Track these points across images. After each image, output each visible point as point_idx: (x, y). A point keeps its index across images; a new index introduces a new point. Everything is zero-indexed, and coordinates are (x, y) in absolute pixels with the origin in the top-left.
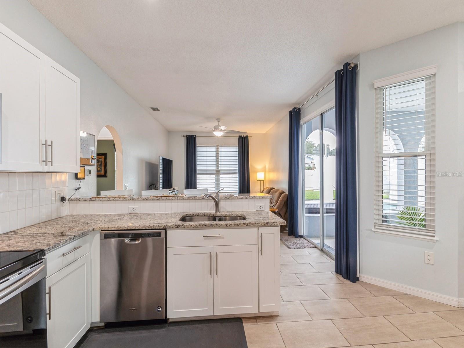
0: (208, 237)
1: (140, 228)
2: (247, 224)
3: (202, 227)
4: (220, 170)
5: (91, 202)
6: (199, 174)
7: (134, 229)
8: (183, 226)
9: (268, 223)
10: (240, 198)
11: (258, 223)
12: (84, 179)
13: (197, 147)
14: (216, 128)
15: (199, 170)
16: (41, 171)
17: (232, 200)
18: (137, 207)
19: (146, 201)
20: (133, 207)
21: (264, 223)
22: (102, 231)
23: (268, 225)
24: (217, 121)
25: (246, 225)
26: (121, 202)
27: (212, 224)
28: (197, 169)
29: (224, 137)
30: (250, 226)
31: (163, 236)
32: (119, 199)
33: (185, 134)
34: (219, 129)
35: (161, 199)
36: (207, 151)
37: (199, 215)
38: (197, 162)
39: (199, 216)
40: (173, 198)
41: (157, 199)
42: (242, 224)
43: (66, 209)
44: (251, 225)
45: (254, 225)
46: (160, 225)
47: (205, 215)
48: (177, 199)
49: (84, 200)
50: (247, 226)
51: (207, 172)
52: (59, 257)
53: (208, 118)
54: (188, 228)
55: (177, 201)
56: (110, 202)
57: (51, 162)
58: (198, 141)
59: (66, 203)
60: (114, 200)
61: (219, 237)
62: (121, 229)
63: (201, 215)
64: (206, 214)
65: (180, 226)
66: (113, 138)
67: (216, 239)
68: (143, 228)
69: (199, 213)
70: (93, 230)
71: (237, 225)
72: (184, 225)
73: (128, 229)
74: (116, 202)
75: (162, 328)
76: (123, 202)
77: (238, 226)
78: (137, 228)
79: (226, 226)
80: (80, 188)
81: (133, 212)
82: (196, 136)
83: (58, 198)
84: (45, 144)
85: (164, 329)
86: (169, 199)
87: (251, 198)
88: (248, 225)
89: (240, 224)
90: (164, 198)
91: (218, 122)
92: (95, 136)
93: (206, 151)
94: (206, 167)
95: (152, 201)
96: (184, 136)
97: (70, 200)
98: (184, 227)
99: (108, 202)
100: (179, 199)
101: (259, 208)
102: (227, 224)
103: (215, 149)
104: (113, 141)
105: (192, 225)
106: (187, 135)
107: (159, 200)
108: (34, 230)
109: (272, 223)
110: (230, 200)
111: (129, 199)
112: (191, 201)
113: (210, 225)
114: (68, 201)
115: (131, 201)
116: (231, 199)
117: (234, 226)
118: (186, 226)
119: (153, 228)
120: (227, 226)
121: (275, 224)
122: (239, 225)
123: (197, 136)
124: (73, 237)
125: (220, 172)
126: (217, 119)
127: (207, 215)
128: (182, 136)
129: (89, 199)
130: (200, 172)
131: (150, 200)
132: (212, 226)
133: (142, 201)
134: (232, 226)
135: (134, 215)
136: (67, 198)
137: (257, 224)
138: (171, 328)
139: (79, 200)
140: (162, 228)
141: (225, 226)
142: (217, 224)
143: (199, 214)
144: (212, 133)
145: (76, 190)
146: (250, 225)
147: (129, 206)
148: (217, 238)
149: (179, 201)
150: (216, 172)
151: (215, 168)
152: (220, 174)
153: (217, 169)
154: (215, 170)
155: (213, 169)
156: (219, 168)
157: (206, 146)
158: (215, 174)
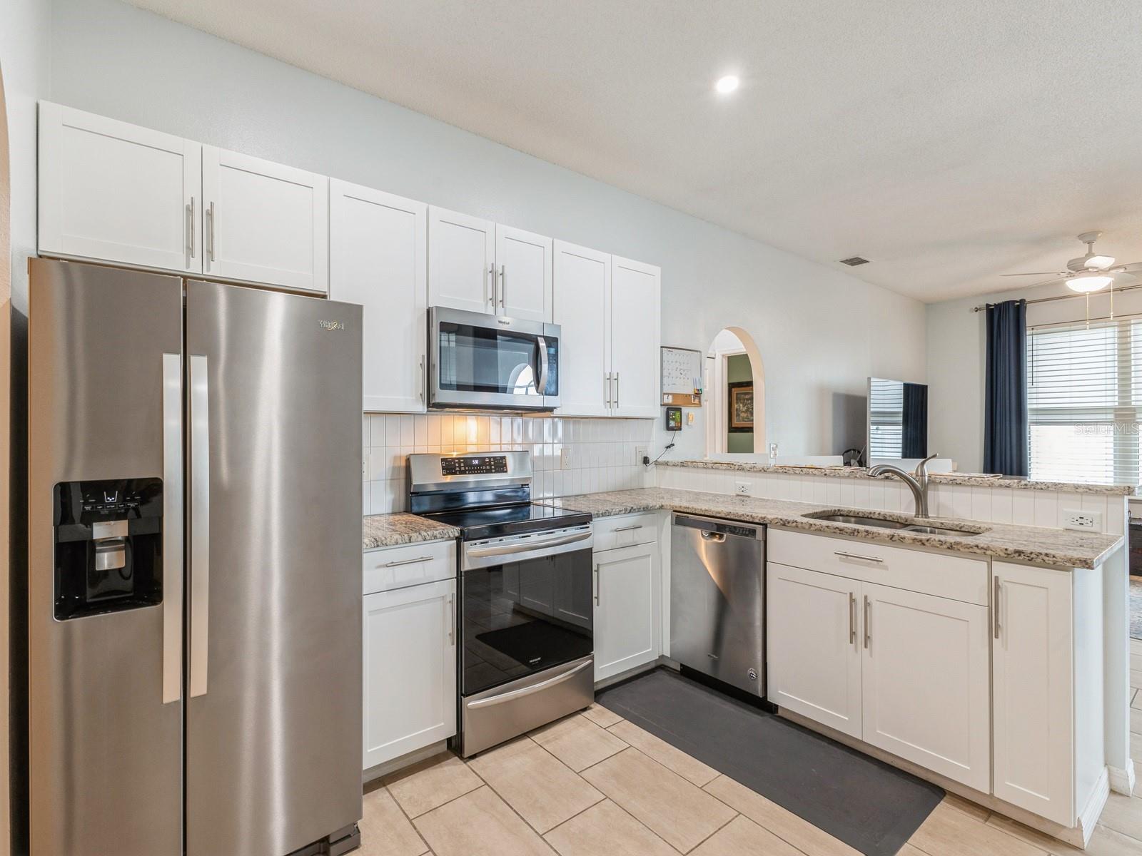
0: (849, 557)
1: (723, 516)
2: (948, 545)
3: (834, 532)
4: (1134, 409)
5: (682, 468)
6: (1037, 423)
7: (714, 514)
8: (795, 524)
9: (1019, 553)
10: (1000, 486)
11: (985, 546)
12: (680, 429)
13: (1029, 338)
14: (1077, 268)
15: (1037, 411)
16: (606, 415)
17: (975, 489)
18: (750, 484)
19: (764, 474)
20: (742, 483)
21: (1006, 549)
22: (675, 511)
23: (1020, 558)
24: (1081, 242)
25: (945, 546)
26: (723, 472)
27: (855, 530)
28: (1029, 407)
29: (1115, 290)
30: (959, 550)
31: (759, 535)
32: (721, 468)
33: (982, 303)
34: (1087, 269)
35: (791, 472)
36: (1073, 344)
37: (872, 516)
38: (1029, 385)
39: (871, 518)
40: (816, 472)
41: (786, 471)
42: (934, 543)
43: (652, 478)
44: (961, 549)
45: (971, 550)
46: (754, 515)
47: (888, 519)
48: (825, 475)
49: (674, 465)
50: (949, 548)
51: (1074, 417)
52: (612, 531)
53: (1043, 241)
54: (804, 528)
55: (824, 479)
56: (708, 471)
57: (617, 402)
58: (1031, 316)
59: (651, 467)
60: (712, 468)
61: (875, 562)
62: (697, 512)
63: (876, 516)
64: (890, 516)
65: (789, 522)
66: (745, 350)
67: (868, 565)
68: (728, 517)
69: (873, 512)
70: (662, 507)
71: (921, 541)
72: (796, 522)
73: (706, 514)
74: (717, 471)
75: (759, 714)
76: (727, 472)
77: (923, 544)
78: (718, 515)
79: (891, 539)
80: (673, 445)
81: (742, 494)
82: (1022, 301)
83: (640, 459)
84: (609, 379)
85: (759, 717)
86: (808, 474)
87: (1043, 487)
88: (951, 546)
89: (928, 540)
90: (798, 471)
91: (1087, 245)
92: (700, 352)
93: (1068, 345)
94: (1068, 400)
95: (776, 475)
96: (977, 310)
97: (656, 463)
98: (797, 526)
99: (705, 470)
100: (830, 476)
101: (1078, 523)
102: (893, 536)
103: (1111, 335)
104: (747, 355)
105: (811, 525)
106: (988, 305)
107: (790, 474)
108: (602, 497)
109: (1033, 556)
110: (969, 489)
111: (737, 467)
112: (857, 481)
113: (850, 531)
114: (653, 465)
115: (740, 473)
116: (972, 486)
117: (910, 544)
118: (800, 525)
119: (742, 518)
120: (893, 539)
121: (1046, 558)
122: (926, 543)
123: (1027, 300)
124: (629, 508)
125: (1134, 415)
126: (1081, 237)
127: (890, 519)
128: (971, 311)
129: (680, 465)
130: (1041, 417)
131: (772, 472)
132: (856, 534)
133: (758, 474)
134: (906, 541)
135: (742, 497)
136: (652, 459)
137: (982, 548)
138: (773, 722)
139: (667, 464)
140: (757, 521)
141: (887, 539)
142: (867, 531)
143: (870, 513)
144: (1060, 284)
145: (668, 447)
146: (959, 547)
147: (737, 482)
148: (870, 563)
149: (829, 479)
150: (1116, 415)
151: (1113, 401)
152: (1137, 423)
153: (1119, 405)
154: (1112, 411)
155: (1104, 404)
156: (1133, 403)
157: (1068, 328)
158: (1111, 423)
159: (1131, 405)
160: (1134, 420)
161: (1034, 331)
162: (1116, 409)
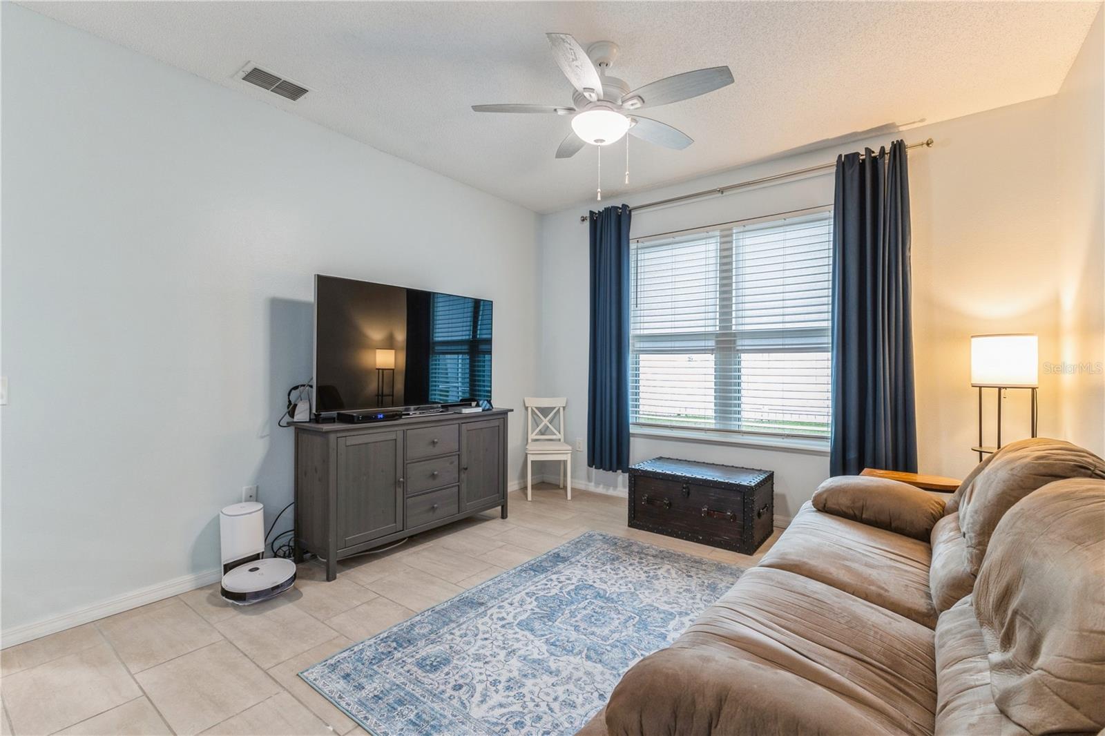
4: (734, 335)
6: (639, 351)
13: (633, 252)
15: (640, 338)
28: (633, 333)
33: (586, 209)
38: (632, 308)
51: (677, 344)
82: (628, 207)
103: (713, 247)
106: (592, 213)
125: (735, 341)
150: (717, 342)
151: (713, 326)
152: (738, 350)
153: (720, 330)
154: (714, 337)
155: (702, 329)
156: (734, 328)
157: (671, 240)
158: (711, 351)
159: (731, 330)
160: (734, 347)
161: (640, 245)
162: (717, 335)
